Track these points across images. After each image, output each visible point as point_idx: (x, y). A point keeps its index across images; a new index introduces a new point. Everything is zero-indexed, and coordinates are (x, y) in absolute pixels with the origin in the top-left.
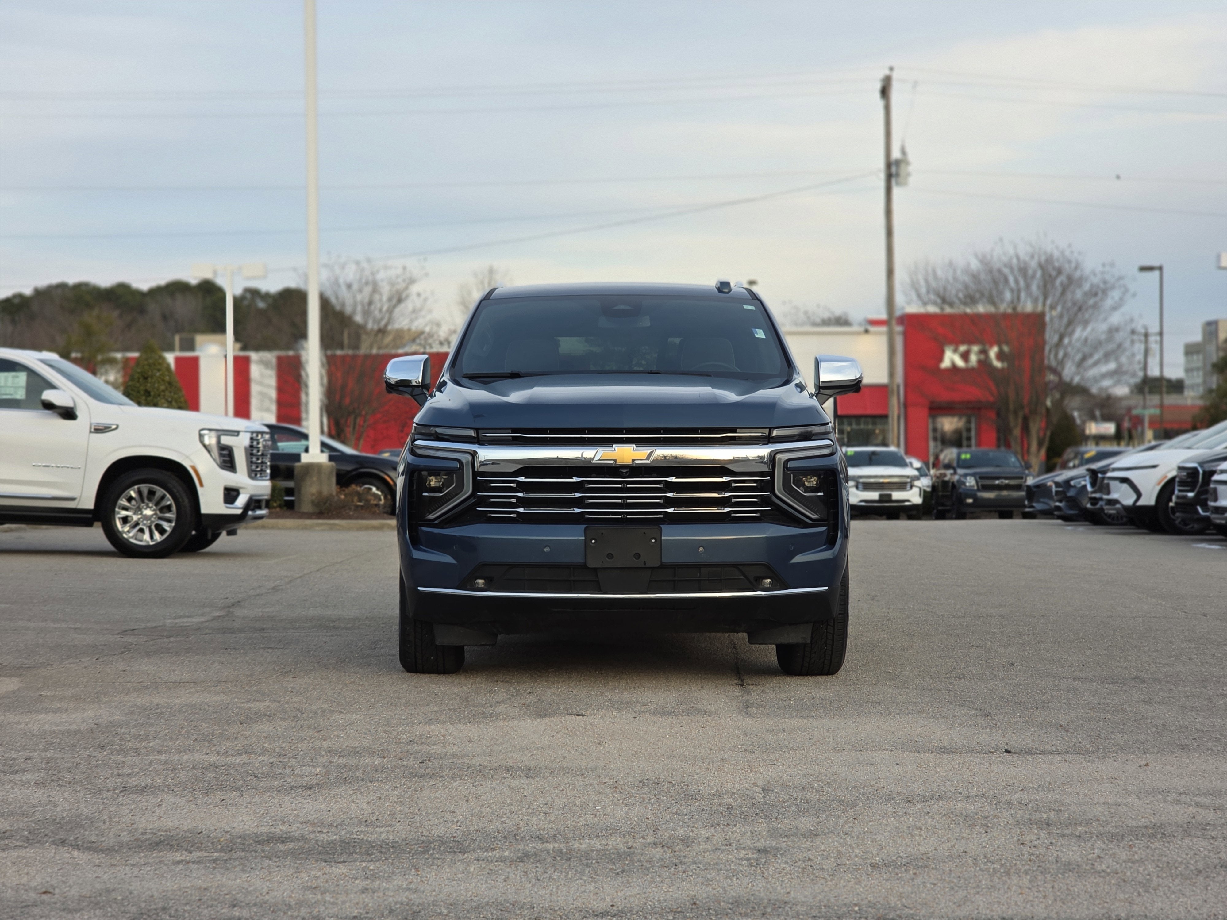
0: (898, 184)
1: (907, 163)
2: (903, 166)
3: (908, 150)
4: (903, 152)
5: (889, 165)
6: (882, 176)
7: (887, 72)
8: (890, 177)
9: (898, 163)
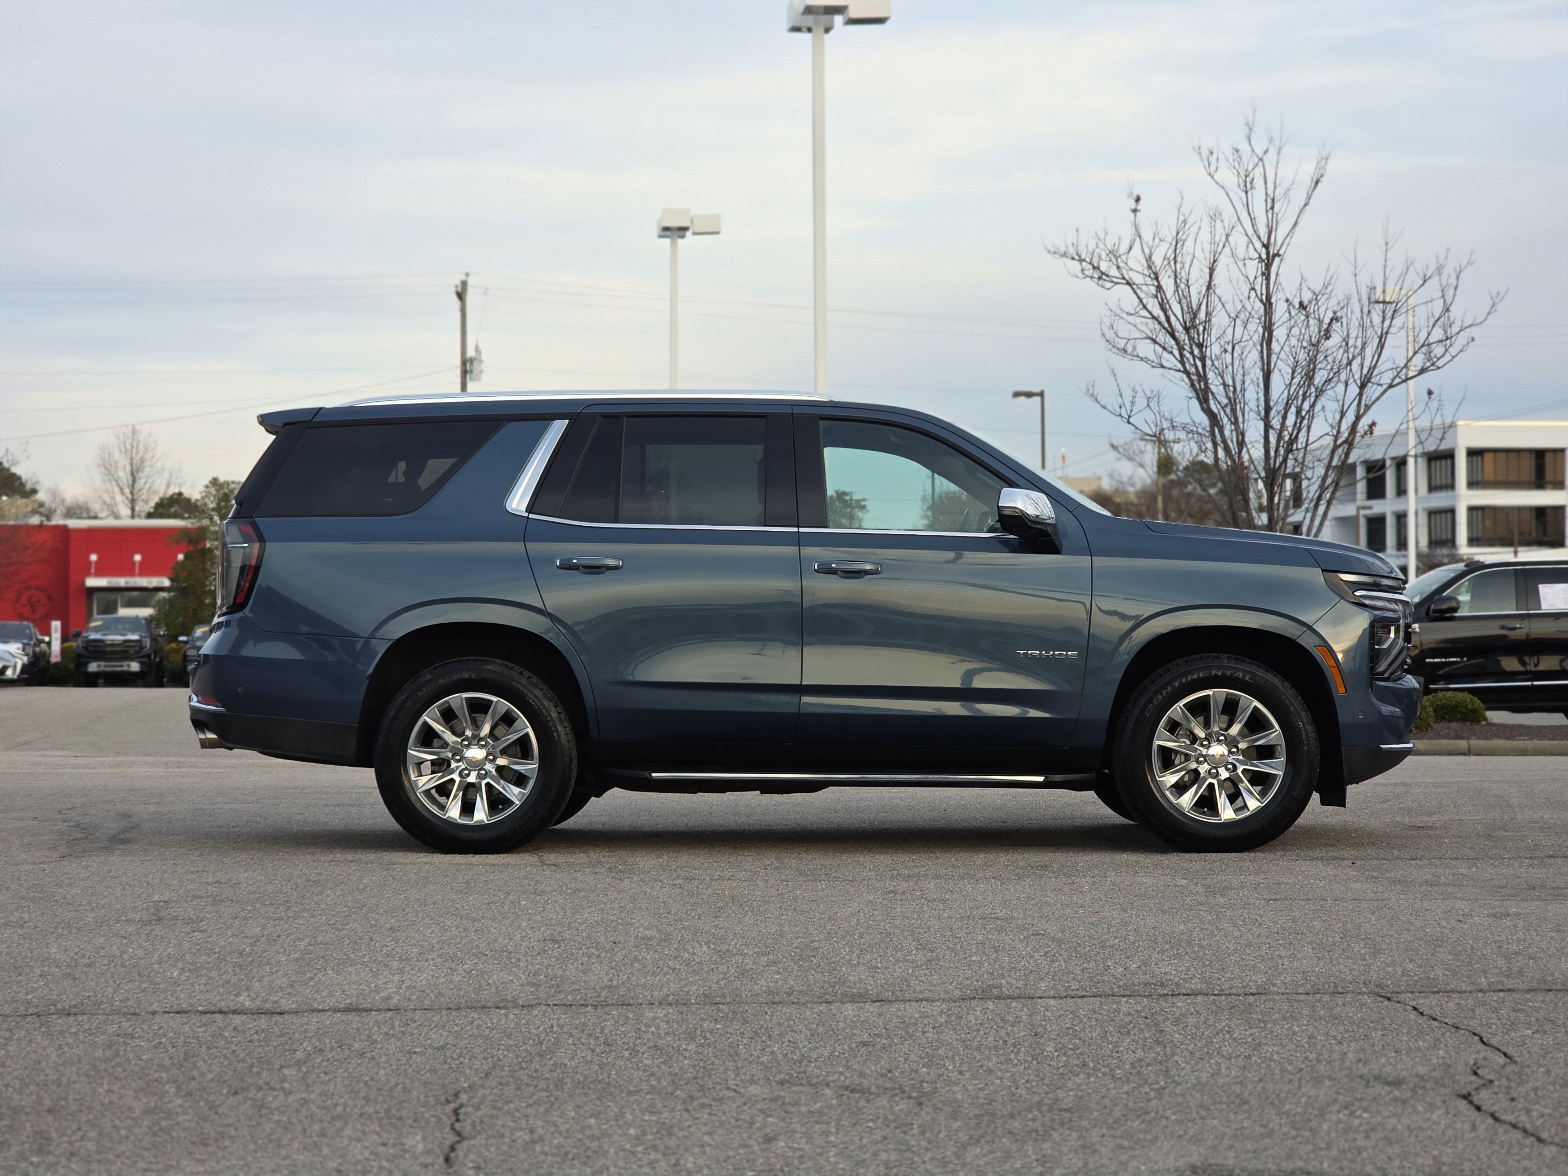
0: (471, 380)
1: (481, 362)
2: (476, 363)
3: (481, 348)
4: (477, 349)
5: (464, 363)
6: (458, 372)
7: (464, 278)
8: (465, 373)
9: (472, 360)
